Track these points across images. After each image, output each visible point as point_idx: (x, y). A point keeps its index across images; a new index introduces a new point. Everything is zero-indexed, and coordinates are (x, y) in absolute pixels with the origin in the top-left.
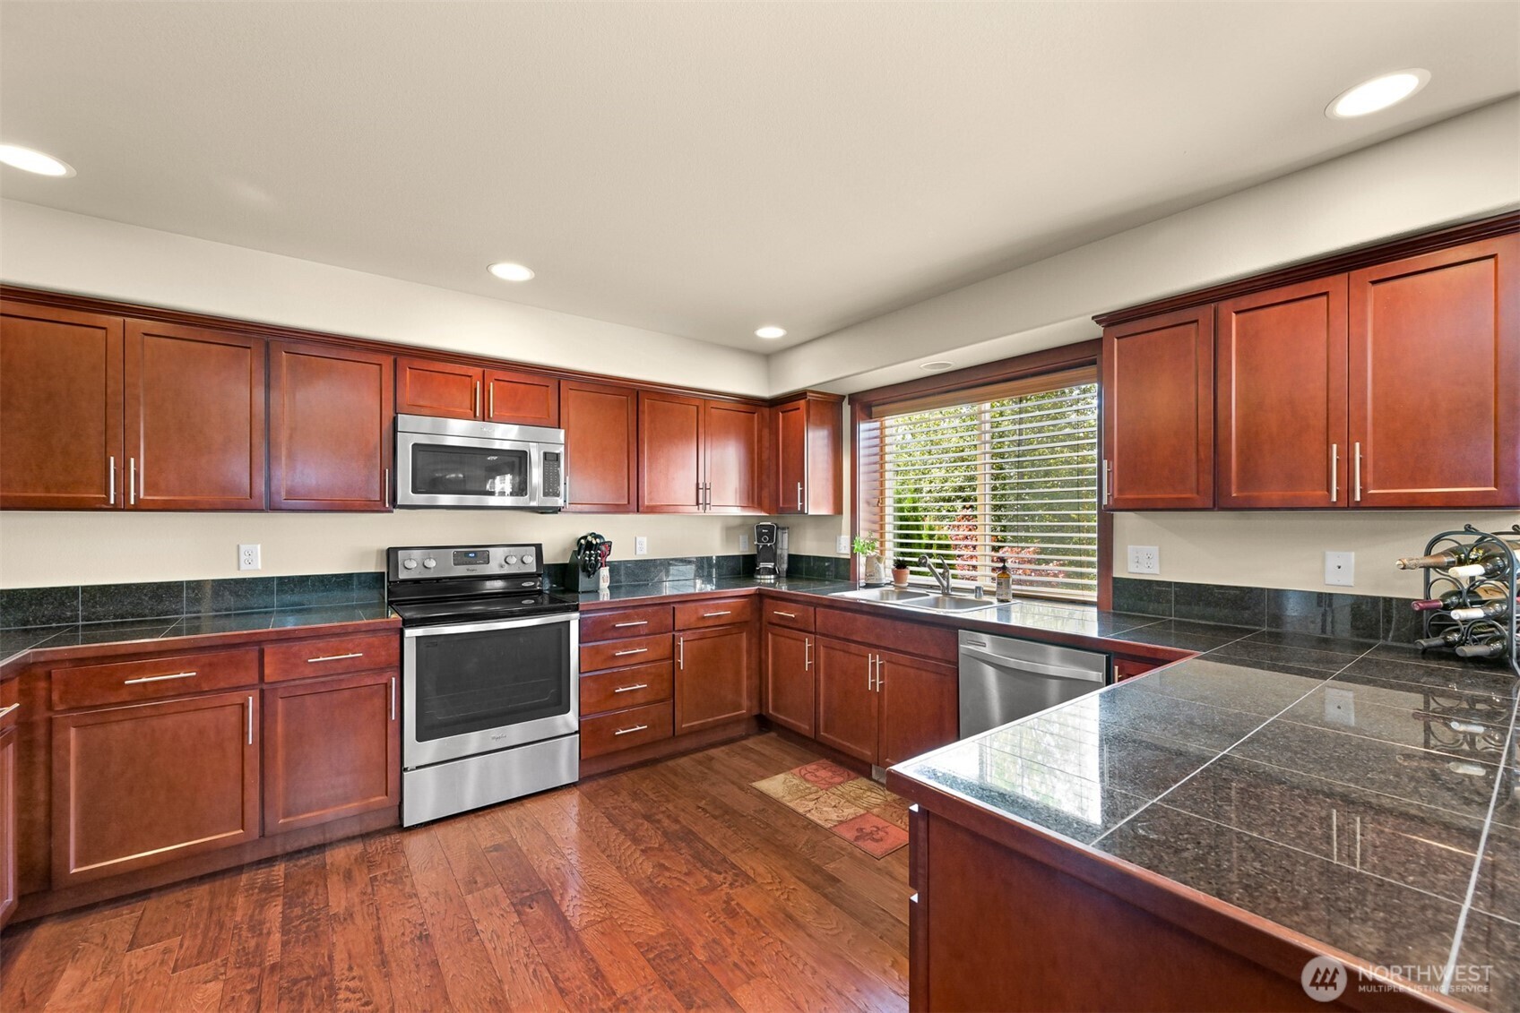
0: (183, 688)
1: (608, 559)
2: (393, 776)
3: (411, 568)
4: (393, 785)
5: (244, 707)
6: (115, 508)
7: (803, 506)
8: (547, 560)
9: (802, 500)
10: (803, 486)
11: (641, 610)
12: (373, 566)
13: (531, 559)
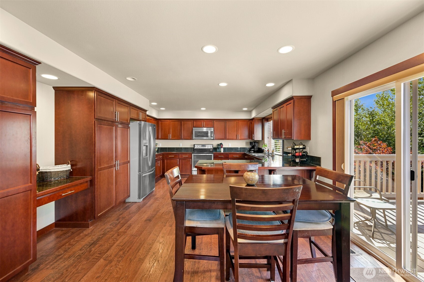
0: (173, 158)
1: (223, 147)
2: (191, 171)
3: (196, 147)
4: (191, 172)
5: (178, 160)
6: (169, 139)
7: (254, 139)
8: (214, 147)
9: (254, 137)
10: (254, 135)
11: (223, 154)
12: (192, 147)
13: (212, 146)
